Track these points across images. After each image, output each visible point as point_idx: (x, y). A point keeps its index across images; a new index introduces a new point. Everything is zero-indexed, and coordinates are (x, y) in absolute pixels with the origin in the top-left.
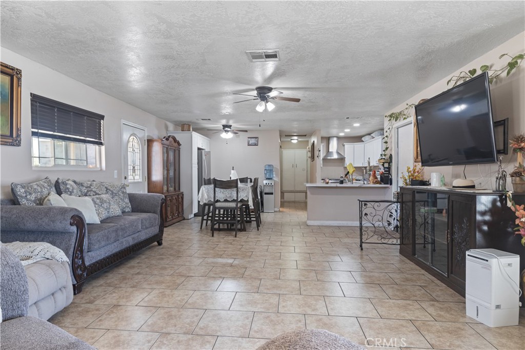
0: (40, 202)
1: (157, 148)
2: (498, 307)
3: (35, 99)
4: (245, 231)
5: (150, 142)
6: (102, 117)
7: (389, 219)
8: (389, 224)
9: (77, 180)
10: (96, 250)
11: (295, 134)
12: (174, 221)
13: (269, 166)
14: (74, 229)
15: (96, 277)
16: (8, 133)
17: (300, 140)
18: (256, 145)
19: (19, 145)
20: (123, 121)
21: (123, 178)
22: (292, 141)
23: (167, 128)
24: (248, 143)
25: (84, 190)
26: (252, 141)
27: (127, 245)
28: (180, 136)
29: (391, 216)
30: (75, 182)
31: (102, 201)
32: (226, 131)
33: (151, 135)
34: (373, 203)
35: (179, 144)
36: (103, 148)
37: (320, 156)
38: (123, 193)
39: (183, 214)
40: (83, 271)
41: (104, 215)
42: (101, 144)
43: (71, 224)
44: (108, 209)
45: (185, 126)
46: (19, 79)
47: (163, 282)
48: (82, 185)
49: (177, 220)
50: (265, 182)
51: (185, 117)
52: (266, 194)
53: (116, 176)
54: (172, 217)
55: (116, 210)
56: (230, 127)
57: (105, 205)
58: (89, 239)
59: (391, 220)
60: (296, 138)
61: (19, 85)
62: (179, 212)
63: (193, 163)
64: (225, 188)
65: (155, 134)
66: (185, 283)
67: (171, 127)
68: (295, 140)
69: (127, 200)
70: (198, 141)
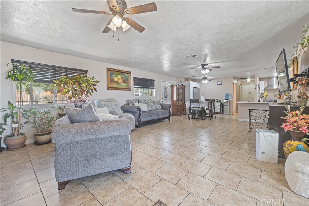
0: (133, 104)
1: (175, 88)
2: (263, 153)
3: (135, 78)
4: (205, 120)
5: (172, 86)
6: (154, 80)
7: (264, 119)
8: (264, 121)
9: (145, 99)
10: (144, 118)
11: (249, 77)
12: (181, 114)
13: (227, 93)
14: (138, 111)
15: (145, 125)
16: (128, 88)
17: (251, 80)
18: (221, 84)
19: (130, 90)
20: (162, 81)
21: (162, 99)
22: (247, 81)
23: (181, 81)
24: (217, 84)
25: (146, 102)
26: (219, 83)
27: (155, 118)
28: (185, 84)
29: (265, 117)
30: (144, 100)
31: (150, 105)
32: (204, 80)
33: (173, 84)
34: (255, 111)
35: (185, 86)
36: (155, 89)
37: (257, 88)
38: (158, 103)
39: (186, 112)
40: (140, 123)
41: (150, 109)
42: (154, 88)
43: (137, 110)
44: (151, 108)
45: (187, 80)
46: (130, 74)
47: (179, 137)
48: (146, 100)
49: (183, 114)
50: (224, 101)
51: (187, 76)
52: (225, 106)
53: (159, 98)
54: (180, 113)
55: (154, 108)
56: (206, 78)
57: (150, 106)
58: (142, 115)
59: (265, 119)
60: (249, 79)
61: (130, 76)
62: (184, 111)
63: (190, 93)
64: (195, 103)
65: (175, 83)
66: (186, 139)
67: (183, 80)
68: (248, 80)
69: (160, 106)
70: (193, 84)
